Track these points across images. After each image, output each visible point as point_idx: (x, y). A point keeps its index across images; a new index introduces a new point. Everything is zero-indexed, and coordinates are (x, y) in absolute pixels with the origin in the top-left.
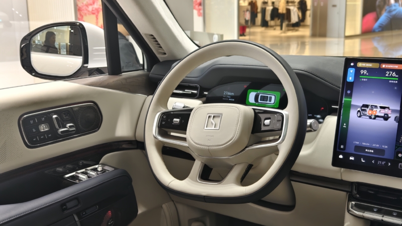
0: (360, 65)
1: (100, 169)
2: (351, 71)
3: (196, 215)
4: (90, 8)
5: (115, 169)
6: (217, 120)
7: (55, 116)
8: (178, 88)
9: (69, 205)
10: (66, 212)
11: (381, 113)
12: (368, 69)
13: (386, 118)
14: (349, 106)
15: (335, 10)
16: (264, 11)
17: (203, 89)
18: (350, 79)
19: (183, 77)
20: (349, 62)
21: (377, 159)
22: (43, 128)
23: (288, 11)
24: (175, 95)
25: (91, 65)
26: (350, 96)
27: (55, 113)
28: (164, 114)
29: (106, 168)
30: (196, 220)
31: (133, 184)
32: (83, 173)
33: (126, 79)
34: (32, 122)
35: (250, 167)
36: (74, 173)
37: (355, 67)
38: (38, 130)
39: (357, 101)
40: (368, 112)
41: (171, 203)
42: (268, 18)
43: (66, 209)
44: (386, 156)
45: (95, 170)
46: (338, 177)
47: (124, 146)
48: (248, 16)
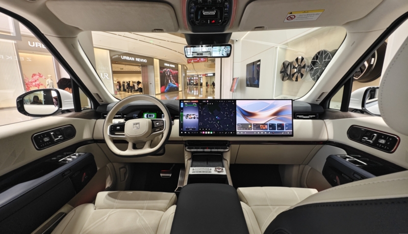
0: (184, 101)
1: (77, 154)
2: (182, 104)
3: (122, 166)
4: (34, 84)
5: (86, 153)
6: (138, 125)
7: (52, 133)
8: (117, 114)
9: (66, 173)
10: (65, 177)
11: (193, 116)
12: (187, 103)
13: (194, 118)
14: (183, 116)
15: (151, 85)
16: (124, 85)
17: (124, 115)
18: (182, 106)
19: (118, 110)
20: (181, 101)
21: (193, 132)
22: (46, 139)
23: (134, 85)
24: (115, 118)
25: (64, 108)
26: (183, 112)
27: (52, 132)
28: (112, 126)
29: (80, 153)
30: (122, 168)
31: (95, 158)
32: (68, 158)
33: (86, 113)
34: (39, 137)
35: (152, 141)
36: (64, 159)
37: (183, 102)
38: (43, 141)
39: (185, 113)
40: (189, 117)
41: (110, 163)
42: (126, 88)
43: (65, 175)
44: (196, 130)
45: (75, 155)
46: (181, 140)
47: (89, 142)
48: (118, 87)
